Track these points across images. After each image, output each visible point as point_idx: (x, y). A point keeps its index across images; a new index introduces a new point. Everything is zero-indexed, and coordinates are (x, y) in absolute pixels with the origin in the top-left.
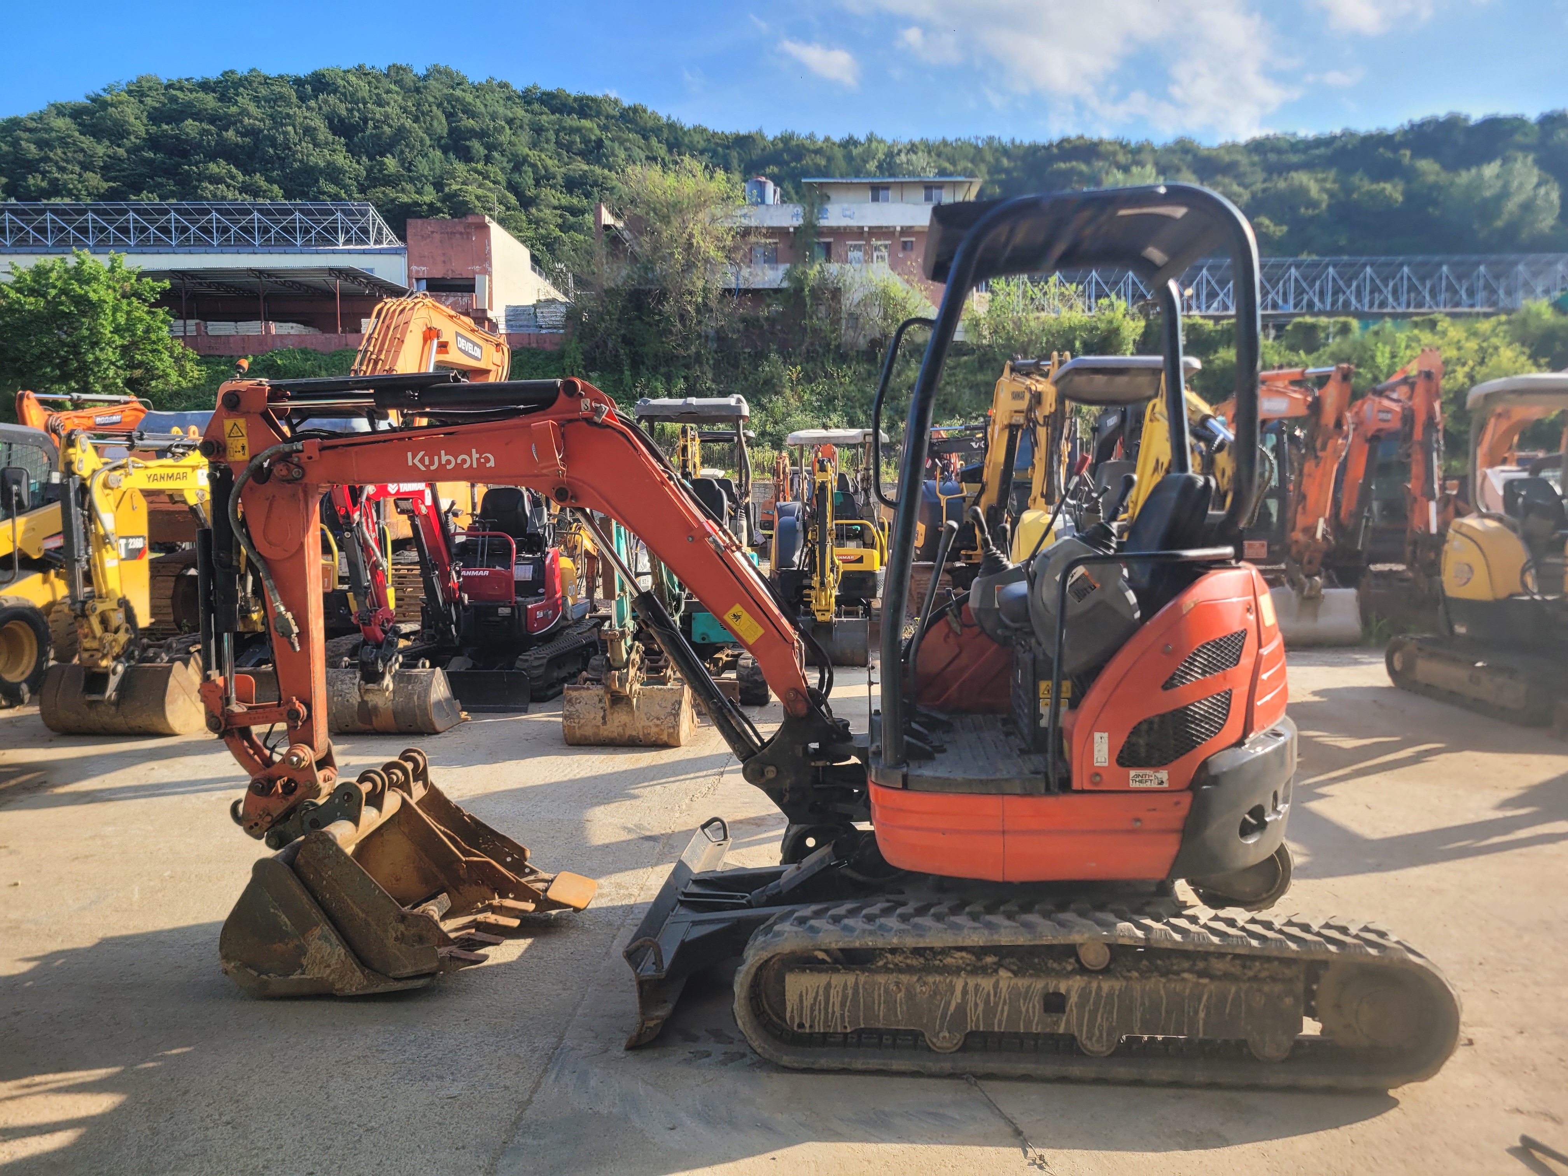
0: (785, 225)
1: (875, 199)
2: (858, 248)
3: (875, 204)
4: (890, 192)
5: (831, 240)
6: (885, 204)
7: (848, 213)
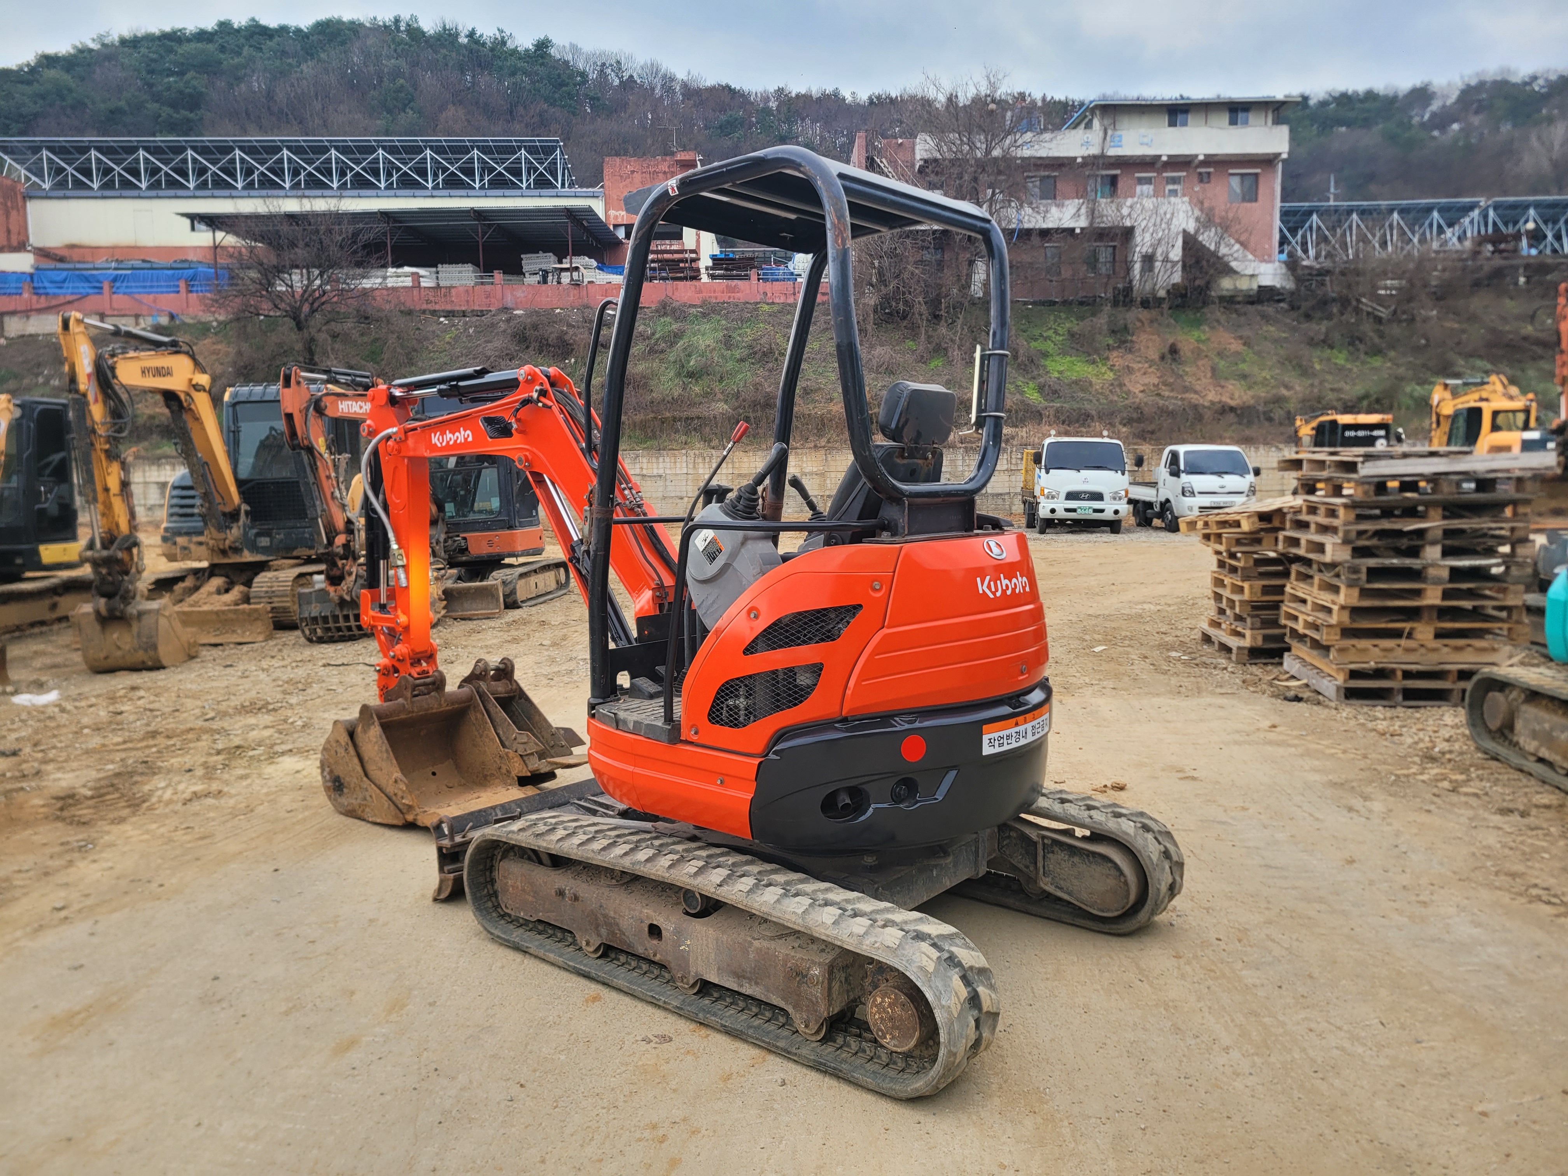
0: (1071, 154)
1: (1172, 124)
2: (1148, 181)
3: (1172, 129)
4: (1190, 116)
5: (1118, 172)
6: (1184, 129)
7: (1145, 140)
